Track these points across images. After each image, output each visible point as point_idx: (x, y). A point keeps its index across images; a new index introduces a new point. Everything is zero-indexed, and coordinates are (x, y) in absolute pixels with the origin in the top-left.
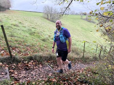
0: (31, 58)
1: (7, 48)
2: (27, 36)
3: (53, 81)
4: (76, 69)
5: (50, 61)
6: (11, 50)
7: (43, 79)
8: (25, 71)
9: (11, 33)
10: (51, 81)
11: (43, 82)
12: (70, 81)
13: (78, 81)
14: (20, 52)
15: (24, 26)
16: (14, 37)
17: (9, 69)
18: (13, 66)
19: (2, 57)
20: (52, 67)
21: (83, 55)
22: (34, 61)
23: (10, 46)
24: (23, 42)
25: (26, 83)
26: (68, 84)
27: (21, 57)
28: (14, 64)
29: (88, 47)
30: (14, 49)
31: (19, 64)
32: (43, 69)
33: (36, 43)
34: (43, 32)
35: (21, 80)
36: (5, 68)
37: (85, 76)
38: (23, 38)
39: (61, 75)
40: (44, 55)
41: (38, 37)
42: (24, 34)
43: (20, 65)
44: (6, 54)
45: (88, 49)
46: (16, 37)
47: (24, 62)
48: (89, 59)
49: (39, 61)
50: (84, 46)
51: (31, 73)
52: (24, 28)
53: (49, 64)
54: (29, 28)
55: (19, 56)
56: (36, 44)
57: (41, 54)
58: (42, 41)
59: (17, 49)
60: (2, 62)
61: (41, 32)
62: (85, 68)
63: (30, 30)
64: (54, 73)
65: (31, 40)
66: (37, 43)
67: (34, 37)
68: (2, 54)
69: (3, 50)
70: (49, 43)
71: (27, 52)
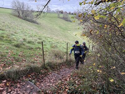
0: (3, 77)
4: (63, 78)
5: (30, 74)
21: (67, 58)
22: (7, 81)
33: (6, 51)
34: (15, 34)
41: (9, 43)
56: (7, 53)
57: (16, 67)
61: (12, 34)
64: (39, 91)
67: (3, 43)
70: (24, 49)
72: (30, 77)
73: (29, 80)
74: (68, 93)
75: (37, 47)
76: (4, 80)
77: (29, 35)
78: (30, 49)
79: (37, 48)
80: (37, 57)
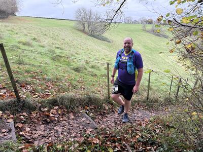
0: (55, 102)
1: (11, 85)
2: (46, 63)
3: (94, 143)
4: (136, 121)
5: (88, 106)
6: (18, 89)
7: (76, 139)
8: (43, 126)
9: (18, 58)
10: (91, 143)
11: (77, 145)
12: (124, 143)
13: (138, 142)
14: (34, 92)
15: (42, 44)
16: (24, 65)
17: (15, 123)
18: (22, 117)
19: (2, 101)
20: (92, 118)
21: (148, 95)
22: (60, 108)
23: (17, 81)
24: (40, 74)
25: (46, 147)
26: (121, 147)
27: (36, 100)
28: (24, 114)
29: (156, 80)
30: (24, 87)
31: (32, 113)
32: (75, 122)
33: (63, 74)
34: (76, 55)
35: (37, 142)
36: (8, 121)
37: (150, 133)
38: (40, 66)
39: (108, 132)
40: (78, 97)
41: (67, 65)
42: (42, 60)
43: (35, 115)
44: (9, 96)
45: (156, 84)
46: (26, 64)
47: (42, 109)
48: (158, 102)
49: (69, 107)
50: (148, 78)
51: (55, 128)
52: (41, 48)
53: (88, 112)
54: (50, 48)
55: (32, 99)
56: (64, 77)
57: (72, 94)
58: (73, 71)
59: (29, 86)
60: (2, 111)
61: (72, 55)
62: (151, 119)
63: (53, 52)
64: (97, 128)
65: (54, 70)
66: (66, 75)
67: (59, 64)
68: (1, 96)
69: (4, 88)
70: (86, 75)
71: (47, 91)
72: (88, 110)
73: (86, 113)
74: (140, 141)
75: (103, 74)
76: (56, 106)
77: (95, 57)
78: (92, 76)
79: (102, 76)
80: (102, 87)
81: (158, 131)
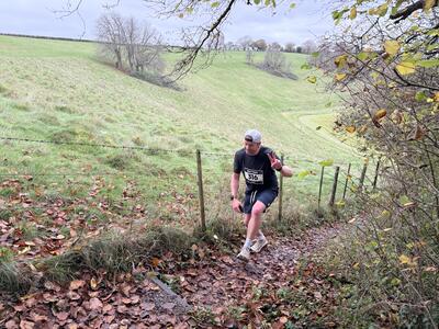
2: (39, 153)
14: (18, 239)
15: (21, 102)
24: (26, 183)
31: (22, 299)
38: (24, 163)
40: (133, 238)
48: (299, 221)
52: (22, 113)
56: (88, 185)
58: (109, 168)
59: (3, 224)
63: (52, 121)
65: (62, 169)
71: (53, 229)
73: (158, 277)
75: (178, 167)
78: (155, 174)
79: (177, 172)
80: (180, 201)
81: (318, 295)
